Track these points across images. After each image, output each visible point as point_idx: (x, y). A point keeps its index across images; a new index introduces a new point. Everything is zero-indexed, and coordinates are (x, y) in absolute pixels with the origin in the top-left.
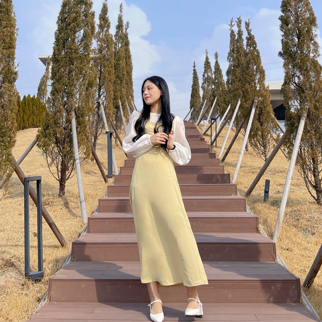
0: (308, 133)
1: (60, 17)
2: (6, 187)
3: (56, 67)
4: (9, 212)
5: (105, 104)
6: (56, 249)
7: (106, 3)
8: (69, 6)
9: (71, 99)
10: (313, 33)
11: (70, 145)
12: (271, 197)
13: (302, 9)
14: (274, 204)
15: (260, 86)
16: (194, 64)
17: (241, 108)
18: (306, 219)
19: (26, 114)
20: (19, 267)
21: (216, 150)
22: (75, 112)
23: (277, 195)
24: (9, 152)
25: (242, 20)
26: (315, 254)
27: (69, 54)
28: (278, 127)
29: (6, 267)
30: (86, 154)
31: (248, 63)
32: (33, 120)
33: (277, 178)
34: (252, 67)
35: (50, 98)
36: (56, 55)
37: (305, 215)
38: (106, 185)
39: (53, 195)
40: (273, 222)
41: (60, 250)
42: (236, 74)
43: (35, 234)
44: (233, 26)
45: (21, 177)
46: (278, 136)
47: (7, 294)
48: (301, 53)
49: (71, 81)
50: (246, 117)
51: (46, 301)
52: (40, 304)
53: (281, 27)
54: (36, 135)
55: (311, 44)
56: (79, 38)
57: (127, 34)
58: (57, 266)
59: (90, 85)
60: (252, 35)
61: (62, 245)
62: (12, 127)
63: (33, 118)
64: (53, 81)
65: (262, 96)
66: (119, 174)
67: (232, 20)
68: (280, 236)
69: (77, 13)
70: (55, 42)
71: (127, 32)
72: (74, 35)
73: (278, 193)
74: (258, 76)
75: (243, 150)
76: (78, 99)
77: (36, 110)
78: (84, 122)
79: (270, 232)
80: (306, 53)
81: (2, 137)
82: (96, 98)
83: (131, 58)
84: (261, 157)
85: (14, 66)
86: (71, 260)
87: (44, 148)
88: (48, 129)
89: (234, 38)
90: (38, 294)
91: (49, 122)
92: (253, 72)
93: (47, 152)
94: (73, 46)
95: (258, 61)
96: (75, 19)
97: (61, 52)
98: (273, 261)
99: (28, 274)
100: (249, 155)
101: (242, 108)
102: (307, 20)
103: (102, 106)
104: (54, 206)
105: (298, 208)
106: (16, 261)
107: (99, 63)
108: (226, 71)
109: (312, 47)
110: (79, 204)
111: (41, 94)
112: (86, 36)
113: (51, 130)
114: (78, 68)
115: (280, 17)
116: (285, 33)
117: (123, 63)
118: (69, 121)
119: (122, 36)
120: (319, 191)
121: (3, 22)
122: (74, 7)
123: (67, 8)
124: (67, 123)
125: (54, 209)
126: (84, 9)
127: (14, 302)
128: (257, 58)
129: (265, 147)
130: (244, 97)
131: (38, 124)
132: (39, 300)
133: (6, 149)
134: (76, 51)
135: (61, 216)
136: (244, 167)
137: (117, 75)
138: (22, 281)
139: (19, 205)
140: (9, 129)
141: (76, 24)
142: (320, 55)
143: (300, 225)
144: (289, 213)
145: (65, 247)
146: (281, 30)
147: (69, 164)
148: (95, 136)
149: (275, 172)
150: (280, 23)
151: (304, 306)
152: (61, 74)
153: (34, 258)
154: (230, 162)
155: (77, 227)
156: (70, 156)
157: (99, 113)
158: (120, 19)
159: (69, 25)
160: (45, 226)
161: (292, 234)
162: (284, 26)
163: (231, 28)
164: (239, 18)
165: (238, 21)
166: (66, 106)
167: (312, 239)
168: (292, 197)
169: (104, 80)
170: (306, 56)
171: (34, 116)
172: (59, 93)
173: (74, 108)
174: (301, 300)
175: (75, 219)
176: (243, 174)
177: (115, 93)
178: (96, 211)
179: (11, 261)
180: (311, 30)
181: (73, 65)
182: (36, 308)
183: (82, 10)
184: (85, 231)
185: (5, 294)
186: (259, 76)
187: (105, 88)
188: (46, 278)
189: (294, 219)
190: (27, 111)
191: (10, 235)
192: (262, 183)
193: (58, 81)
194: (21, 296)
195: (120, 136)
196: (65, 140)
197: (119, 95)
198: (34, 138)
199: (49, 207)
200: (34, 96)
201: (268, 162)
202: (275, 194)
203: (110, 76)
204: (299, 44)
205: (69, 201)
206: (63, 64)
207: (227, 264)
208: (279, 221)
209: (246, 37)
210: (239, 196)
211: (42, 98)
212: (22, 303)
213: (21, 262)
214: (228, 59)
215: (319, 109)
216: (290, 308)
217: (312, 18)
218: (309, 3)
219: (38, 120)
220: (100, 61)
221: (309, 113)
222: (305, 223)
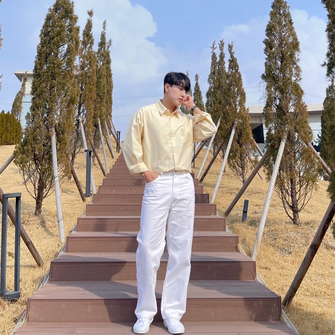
0: (288, 155)
1: (44, 31)
3: (37, 82)
5: (84, 122)
6: (33, 268)
7: (91, 19)
8: (53, 20)
9: (51, 115)
10: (295, 57)
11: (49, 162)
12: (249, 217)
13: (286, 34)
14: (252, 224)
15: (241, 108)
17: (220, 130)
18: (283, 239)
21: (194, 170)
22: (55, 129)
23: (254, 215)
25: (224, 43)
26: (292, 273)
27: (51, 68)
28: (256, 149)
30: (65, 172)
31: (229, 85)
32: (6, 137)
33: (254, 199)
34: (233, 89)
35: (30, 114)
36: (37, 69)
37: (282, 235)
38: (85, 204)
39: (29, 214)
40: (251, 241)
41: (37, 270)
42: (217, 95)
43: (9, 254)
44: (215, 48)
46: (256, 157)
48: (283, 77)
49: (53, 96)
50: (226, 138)
51: (23, 322)
52: (18, 324)
53: (265, 50)
54: (13, 151)
55: (293, 68)
56: (62, 53)
57: (109, 52)
58: (34, 286)
59: (72, 101)
60: (235, 57)
61: (39, 265)
63: (7, 135)
64: (33, 96)
65: (242, 118)
66: (97, 193)
67: (214, 43)
68: (258, 255)
69: (61, 27)
70: (37, 56)
71: (109, 50)
72: (57, 50)
75: (222, 171)
76: (59, 115)
77: (10, 127)
78: (64, 139)
79: (248, 251)
80: (288, 76)
82: (76, 115)
83: (112, 77)
84: (239, 178)
86: (49, 279)
87: (21, 165)
88: (26, 145)
89: (215, 61)
90: (15, 314)
91: (27, 138)
92: (234, 94)
93: (25, 169)
94: (56, 61)
95: (240, 83)
96: (59, 33)
97: (43, 67)
98: (253, 280)
99: (3, 294)
100: (226, 176)
102: (290, 44)
103: (82, 124)
104: (30, 225)
105: (275, 228)
107: (81, 80)
108: (206, 92)
109: (294, 71)
110: (57, 223)
111: (15, 111)
112: (70, 51)
113: (29, 146)
114: (60, 84)
115: (265, 40)
116: (269, 56)
117: (103, 81)
118: (49, 138)
119: (104, 54)
120: (296, 211)
122: (58, 21)
123: (51, 21)
124: (46, 140)
125: (30, 228)
126: (69, 23)
128: (239, 80)
129: (243, 168)
130: (225, 118)
131: (11, 142)
132: (16, 321)
134: (59, 66)
135: (37, 235)
136: (222, 187)
137: (97, 93)
141: (60, 38)
142: (302, 79)
143: (277, 245)
144: (267, 232)
145: (42, 267)
146: (265, 53)
147: (47, 182)
148: (73, 154)
149: (252, 193)
150: (264, 46)
151: (285, 324)
152: (42, 89)
153: (9, 278)
154: (207, 182)
155: (54, 247)
156: (48, 174)
157: (78, 131)
158: (103, 36)
159: (53, 39)
160: (22, 244)
161: (270, 253)
162: (268, 50)
163: (213, 51)
164: (222, 41)
165: (220, 44)
166: (45, 123)
167: (289, 258)
168: (269, 217)
169: (85, 97)
170: (288, 79)
171: (8, 133)
172: (39, 108)
173: (54, 125)
174: (282, 318)
175: (51, 238)
176: (221, 194)
177: (95, 110)
178: (74, 230)
180: (294, 54)
181: (55, 80)
182: (13, 328)
183: (67, 24)
184: (63, 251)
186: (240, 98)
187: (85, 105)
188: (22, 299)
189: (271, 238)
192: (240, 203)
193: (39, 96)
195: (98, 155)
196: (44, 157)
197: (98, 113)
198: (11, 154)
199: (25, 226)
200: (9, 112)
201: (246, 184)
202: (252, 214)
203: (91, 94)
204: (282, 68)
205: (46, 220)
206: (45, 79)
207: (208, 283)
208: (258, 240)
209: (228, 60)
210: (218, 216)
211: (16, 115)
214: (208, 81)
215: (299, 132)
216: (272, 326)
217: (296, 43)
218: (293, 28)
219: (11, 137)
220: (81, 78)
221: (289, 135)
222: (282, 242)
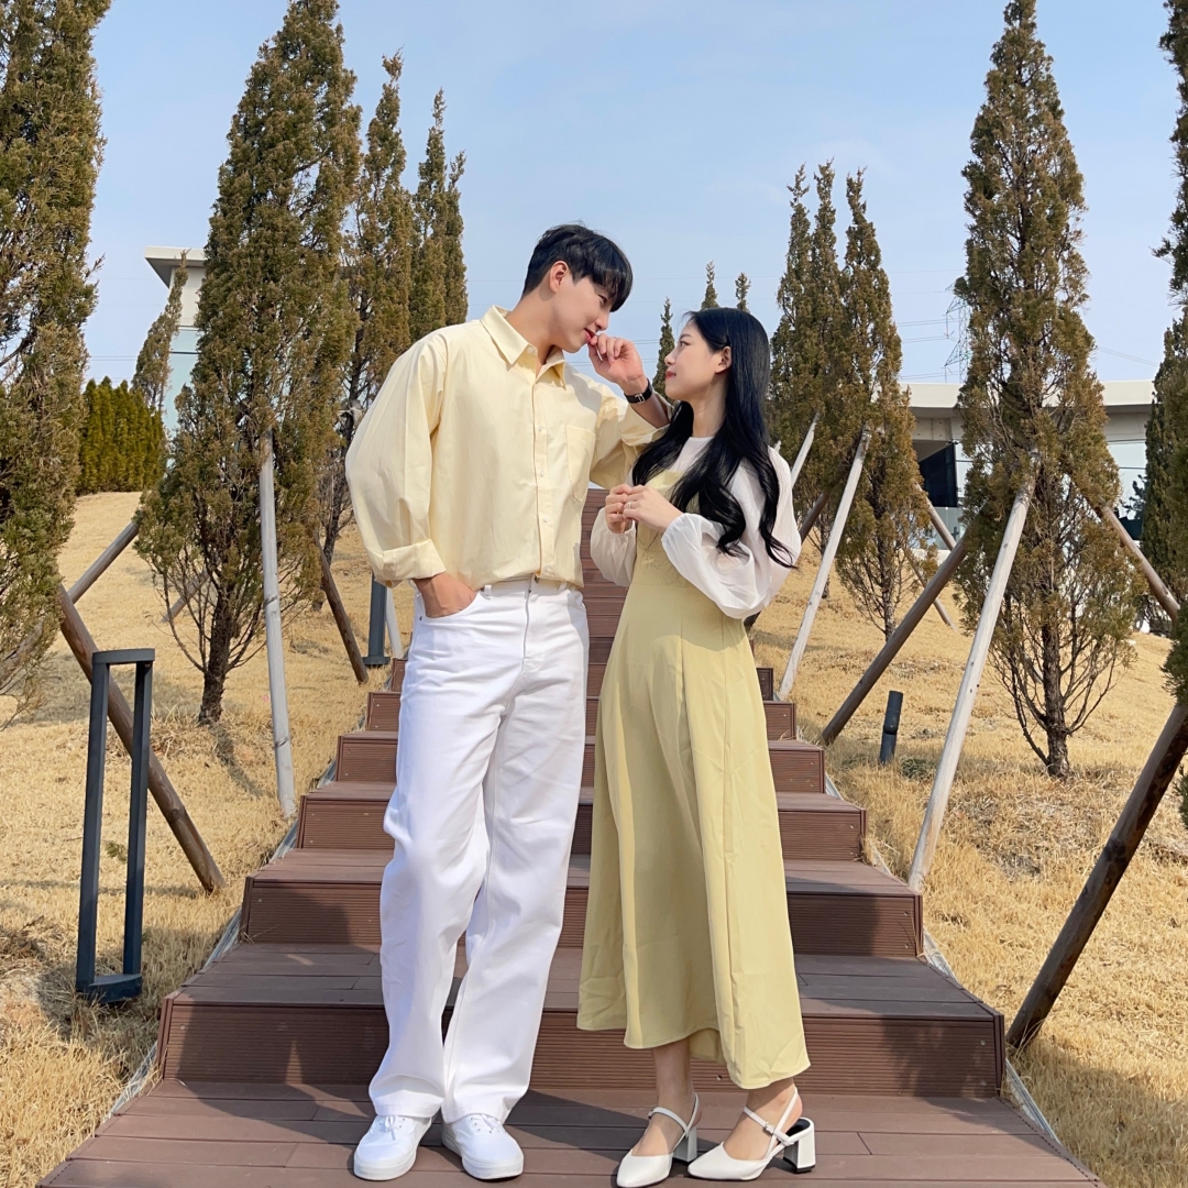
0: (1035, 546)
1: (242, 120)
2: (29, 682)
3: (218, 286)
4: (22, 769)
6: (187, 899)
7: (394, 84)
8: (275, 83)
9: (261, 398)
10: (1068, 226)
11: (250, 551)
12: (904, 747)
13: (1040, 147)
14: (911, 770)
15: (883, 388)
16: (667, 309)
17: (814, 459)
18: (1014, 823)
19: (92, 442)
20: (54, 959)
22: (274, 441)
23: (918, 741)
24: (48, 560)
25: (833, 176)
27: (264, 243)
28: (931, 525)
29: (8, 956)
30: (302, 584)
31: (848, 312)
32: (115, 465)
33: (920, 688)
34: (861, 326)
35: (190, 391)
36: (218, 245)
37: (1011, 809)
38: (364, 691)
39: (180, 718)
40: (909, 829)
41: (200, 904)
42: (806, 346)
43: (111, 849)
44: (806, 190)
45: (82, 651)
46: (931, 552)
47: (12, 1050)
48: (1026, 288)
49: (268, 335)
50: (832, 485)
51: (149, 1077)
52: (129, 1084)
53: (968, 200)
54: (135, 510)
55: (1060, 260)
56: (301, 195)
57: (456, 196)
58: (190, 955)
59: (330, 353)
60: (868, 222)
61: (208, 887)
62: (61, 477)
63: (116, 458)
64: (203, 333)
65: (886, 421)
67: (801, 174)
68: (929, 874)
69: (300, 107)
70: (219, 200)
71: (456, 190)
72: (284, 182)
73: (922, 738)
74: (877, 358)
75: (817, 593)
76: (287, 398)
77: (129, 434)
78: (300, 476)
79: (897, 862)
80: (1044, 288)
81: (28, 509)
82: (343, 399)
83: (464, 276)
84: (872, 619)
85: (84, 268)
86: (240, 937)
87: (159, 559)
88: (177, 494)
89: (804, 232)
90: (121, 1052)
91: (181, 469)
92: (863, 343)
93: (170, 571)
94: (280, 220)
95: (882, 308)
96: (292, 128)
97: (239, 236)
98: (910, 955)
99: (86, 983)
100: (829, 610)
101: (818, 457)
102: (1052, 182)
104: (182, 755)
105: (989, 786)
106: (46, 937)
107: (361, 283)
109: (1063, 272)
110: (270, 752)
111: (145, 380)
112: (327, 188)
113: (187, 496)
114: (292, 294)
115: (969, 167)
116: (981, 220)
117: (436, 290)
118: (253, 472)
119: (439, 201)
120: (1057, 733)
121: (54, 113)
122: (289, 88)
123: (267, 88)
124: (243, 477)
125: (183, 766)
126: (326, 97)
127: (37, 1076)
128: (879, 297)
129: (886, 586)
130: (830, 420)
131: (131, 481)
132: (122, 1074)
133: (37, 552)
134: (290, 237)
135: (205, 789)
136: (817, 648)
137: (415, 329)
138: (67, 1006)
139: (58, 747)
140: (53, 483)
141: (296, 144)
142: (1087, 297)
143: (992, 841)
144: (960, 801)
145: (217, 893)
146: (968, 209)
147: (241, 614)
148: (331, 526)
149: (915, 669)
150: (965, 186)
151: (1016, 1108)
152: (233, 310)
153: (108, 929)
155: (260, 829)
156: (246, 589)
158: (435, 144)
159: (272, 146)
160: (155, 817)
161: (969, 869)
162: (980, 199)
163: (795, 200)
164: (827, 168)
165: (820, 176)
166: (242, 420)
167: (1031, 885)
168: (968, 750)
169: (373, 340)
170: (1043, 297)
171: (120, 452)
172: (223, 373)
173: (270, 428)
174: (1005, 1086)
175: (252, 799)
176: (813, 670)
178: (328, 777)
179: (29, 936)
180: (1064, 215)
181: (276, 281)
182: (114, 1099)
183: (319, 100)
184: (286, 843)
185: (5, 1048)
186: (881, 357)
187: (374, 367)
188: (148, 999)
189: (974, 820)
190: (97, 433)
191: (24, 848)
192: (876, 700)
193: (222, 332)
194: (62, 1058)
196: (233, 533)
198: (126, 522)
199: (165, 757)
200: (124, 385)
201: (897, 638)
202: (914, 738)
203: (395, 330)
204: (1025, 260)
205: (234, 739)
206: (242, 278)
208: (930, 827)
209: (847, 229)
210: (801, 742)
211: (149, 393)
212: (65, 1081)
213: (61, 940)
214: (779, 299)
215: (1074, 472)
216: (972, 1112)
217: (1070, 178)
218: (1064, 129)
219: (132, 464)
220: (363, 279)
221: (1043, 481)
222: (1010, 833)
